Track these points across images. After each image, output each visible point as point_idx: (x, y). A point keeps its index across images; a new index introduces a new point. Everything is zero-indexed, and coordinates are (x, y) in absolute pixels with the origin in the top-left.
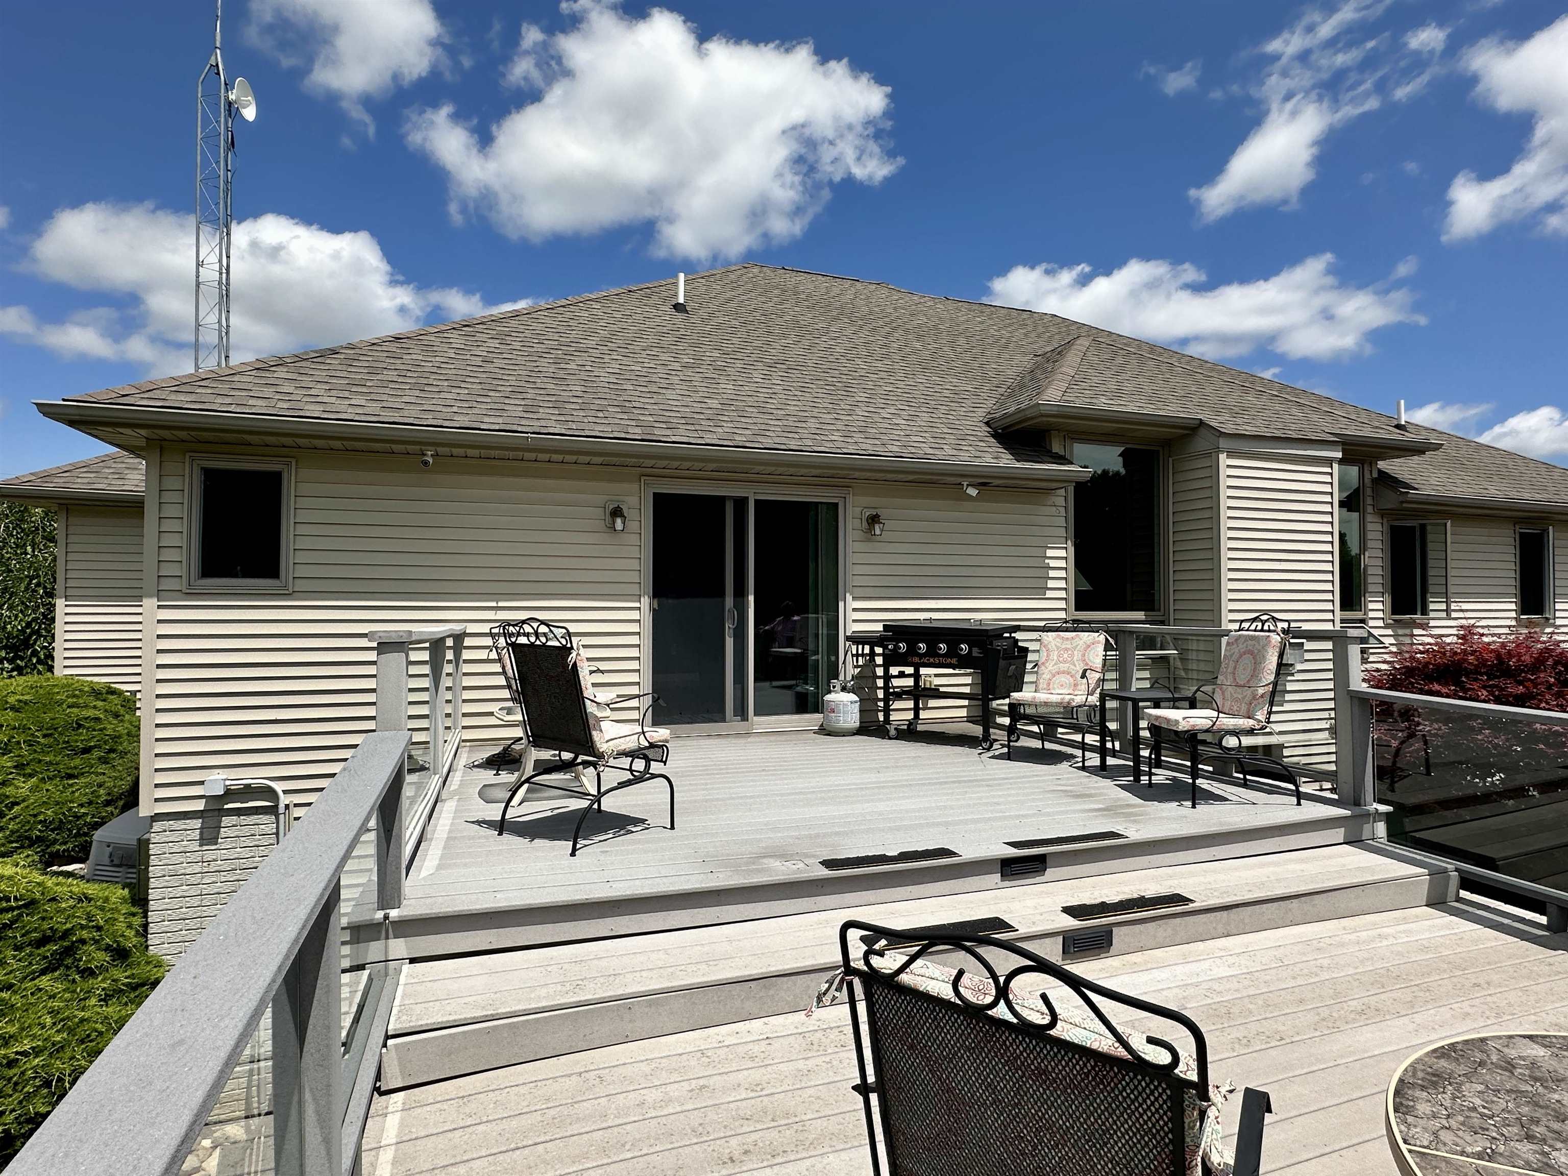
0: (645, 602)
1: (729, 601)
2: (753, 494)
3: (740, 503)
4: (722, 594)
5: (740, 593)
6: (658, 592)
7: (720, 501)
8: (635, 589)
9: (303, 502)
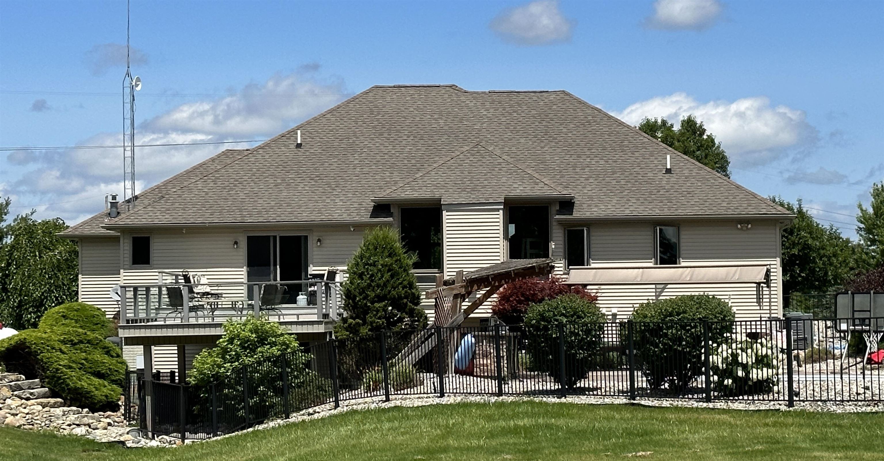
0: (245, 269)
1: (272, 268)
2: (278, 235)
3: (275, 237)
4: (270, 266)
5: (275, 265)
6: (249, 266)
7: (268, 237)
8: (242, 265)
9: (155, 244)
